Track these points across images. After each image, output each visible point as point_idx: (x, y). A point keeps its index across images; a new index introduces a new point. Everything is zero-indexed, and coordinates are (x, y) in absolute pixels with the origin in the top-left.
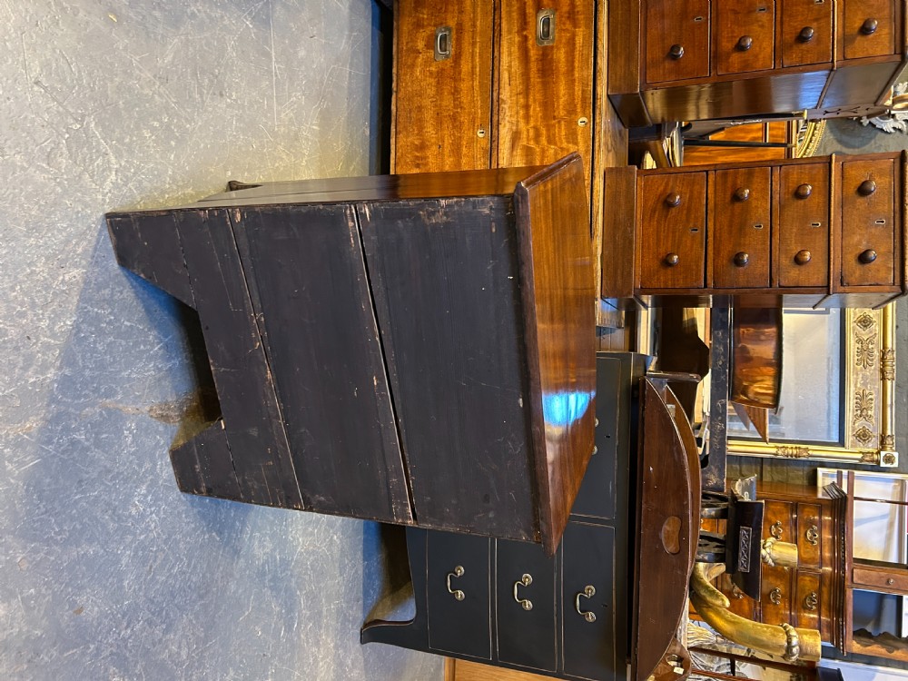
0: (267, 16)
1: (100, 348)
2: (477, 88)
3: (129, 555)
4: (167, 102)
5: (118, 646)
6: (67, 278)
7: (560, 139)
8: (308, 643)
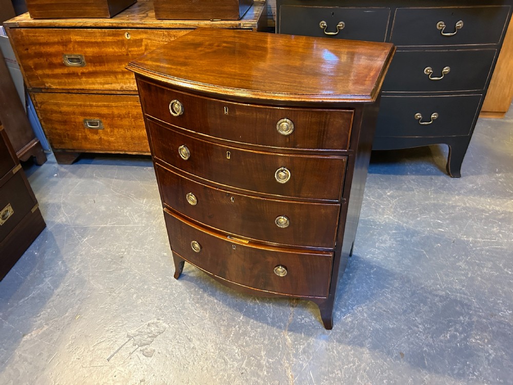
0: (82, 228)
1: (253, 334)
2: (116, 104)
3: (375, 323)
4: (124, 289)
5: (428, 333)
6: (212, 350)
7: (140, 51)
8: (452, 213)
